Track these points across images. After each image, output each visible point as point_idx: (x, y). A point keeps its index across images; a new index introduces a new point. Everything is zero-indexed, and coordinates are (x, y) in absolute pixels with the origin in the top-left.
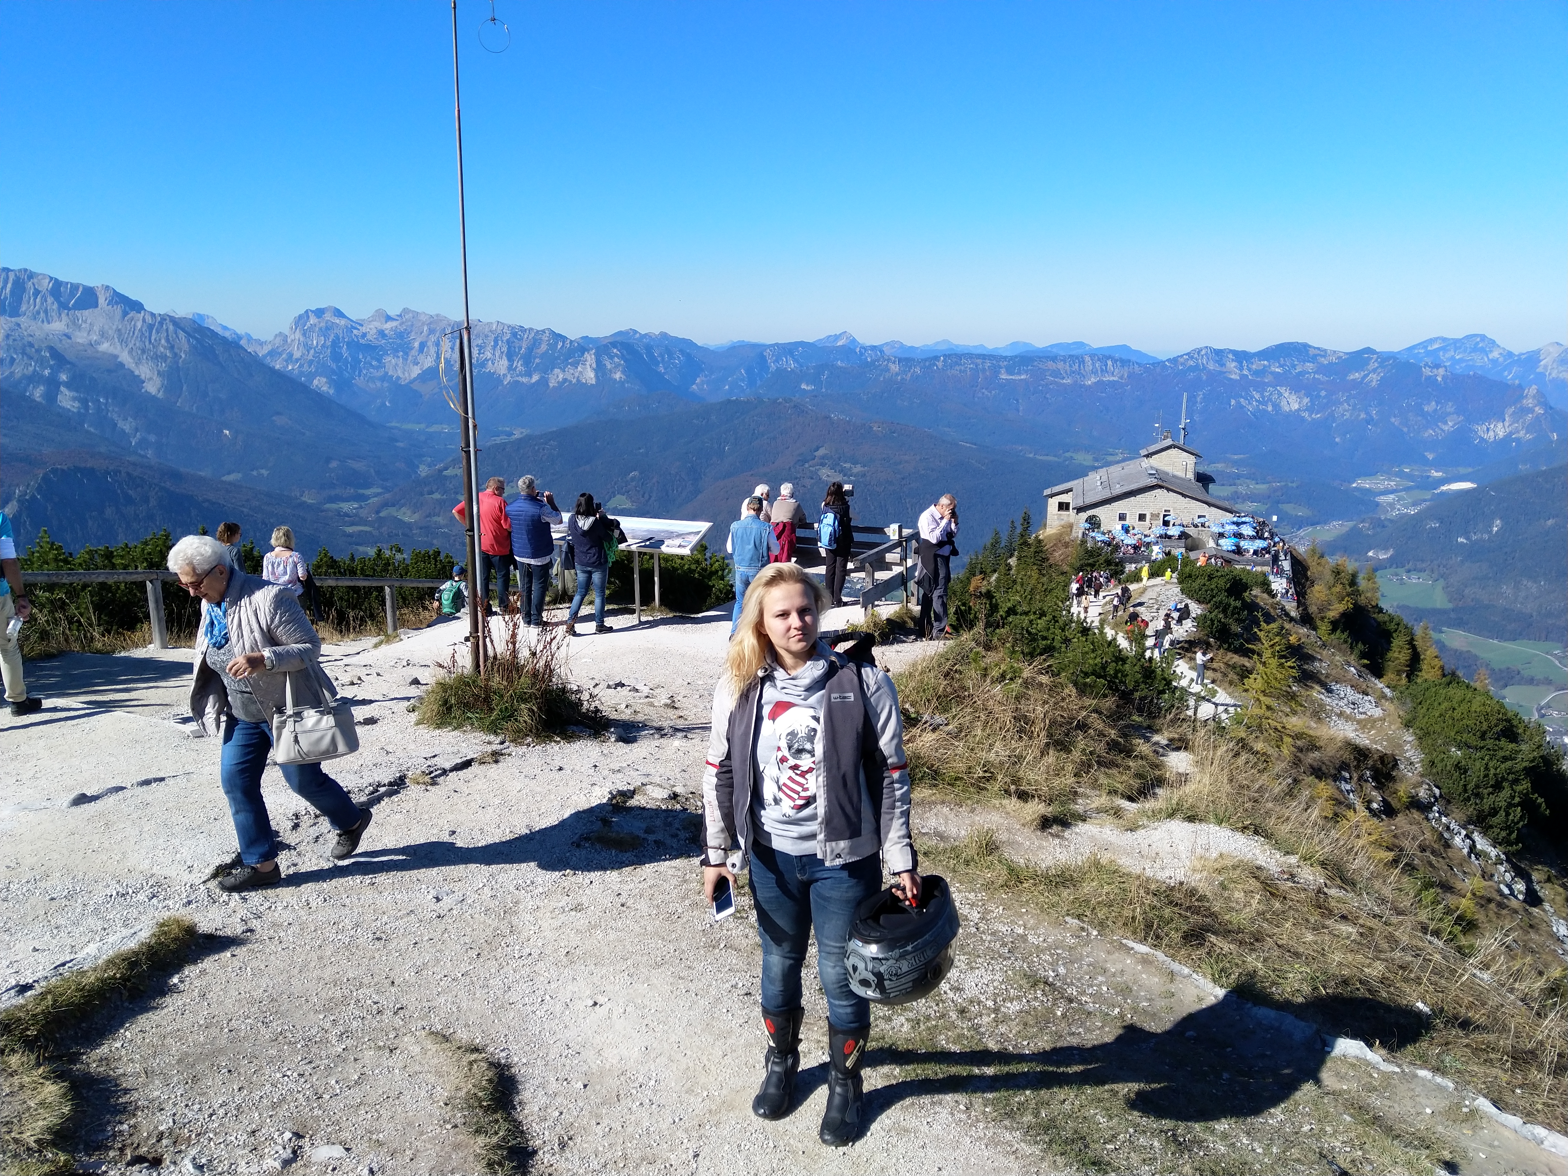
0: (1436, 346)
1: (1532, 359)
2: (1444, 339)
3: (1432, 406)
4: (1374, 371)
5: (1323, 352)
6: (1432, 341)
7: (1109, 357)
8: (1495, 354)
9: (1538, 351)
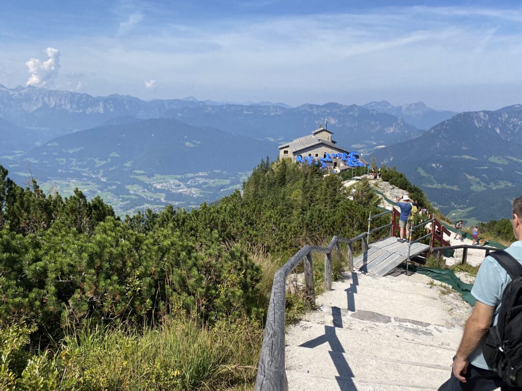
0: (373, 104)
1: (400, 108)
2: (375, 102)
3: (372, 123)
4: (356, 112)
5: (342, 106)
6: (372, 103)
7: (278, 107)
8: (389, 107)
9: (401, 107)
